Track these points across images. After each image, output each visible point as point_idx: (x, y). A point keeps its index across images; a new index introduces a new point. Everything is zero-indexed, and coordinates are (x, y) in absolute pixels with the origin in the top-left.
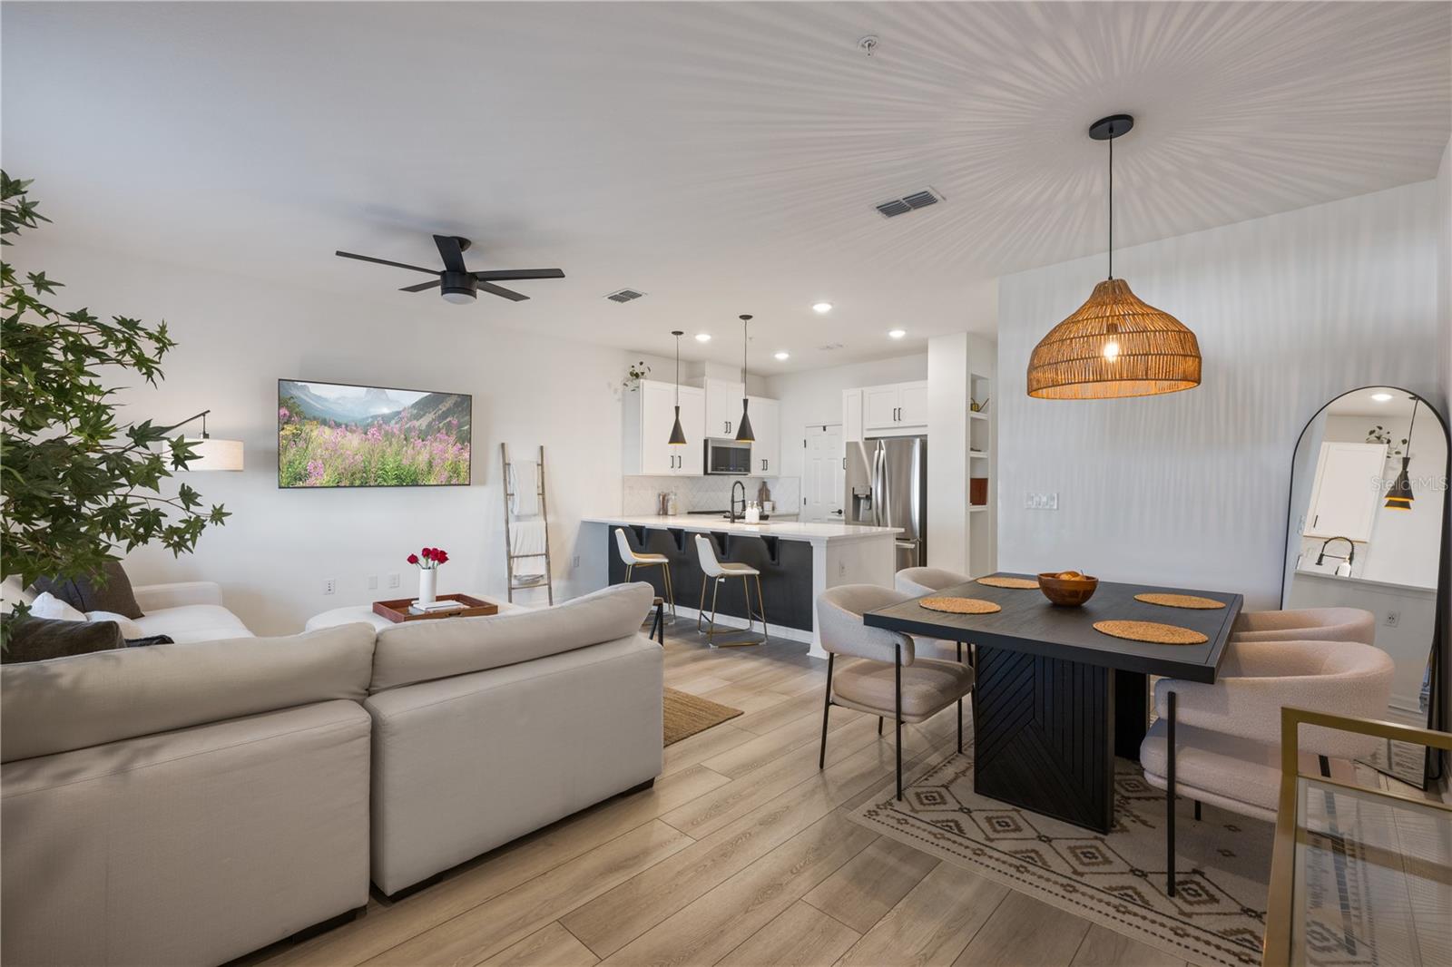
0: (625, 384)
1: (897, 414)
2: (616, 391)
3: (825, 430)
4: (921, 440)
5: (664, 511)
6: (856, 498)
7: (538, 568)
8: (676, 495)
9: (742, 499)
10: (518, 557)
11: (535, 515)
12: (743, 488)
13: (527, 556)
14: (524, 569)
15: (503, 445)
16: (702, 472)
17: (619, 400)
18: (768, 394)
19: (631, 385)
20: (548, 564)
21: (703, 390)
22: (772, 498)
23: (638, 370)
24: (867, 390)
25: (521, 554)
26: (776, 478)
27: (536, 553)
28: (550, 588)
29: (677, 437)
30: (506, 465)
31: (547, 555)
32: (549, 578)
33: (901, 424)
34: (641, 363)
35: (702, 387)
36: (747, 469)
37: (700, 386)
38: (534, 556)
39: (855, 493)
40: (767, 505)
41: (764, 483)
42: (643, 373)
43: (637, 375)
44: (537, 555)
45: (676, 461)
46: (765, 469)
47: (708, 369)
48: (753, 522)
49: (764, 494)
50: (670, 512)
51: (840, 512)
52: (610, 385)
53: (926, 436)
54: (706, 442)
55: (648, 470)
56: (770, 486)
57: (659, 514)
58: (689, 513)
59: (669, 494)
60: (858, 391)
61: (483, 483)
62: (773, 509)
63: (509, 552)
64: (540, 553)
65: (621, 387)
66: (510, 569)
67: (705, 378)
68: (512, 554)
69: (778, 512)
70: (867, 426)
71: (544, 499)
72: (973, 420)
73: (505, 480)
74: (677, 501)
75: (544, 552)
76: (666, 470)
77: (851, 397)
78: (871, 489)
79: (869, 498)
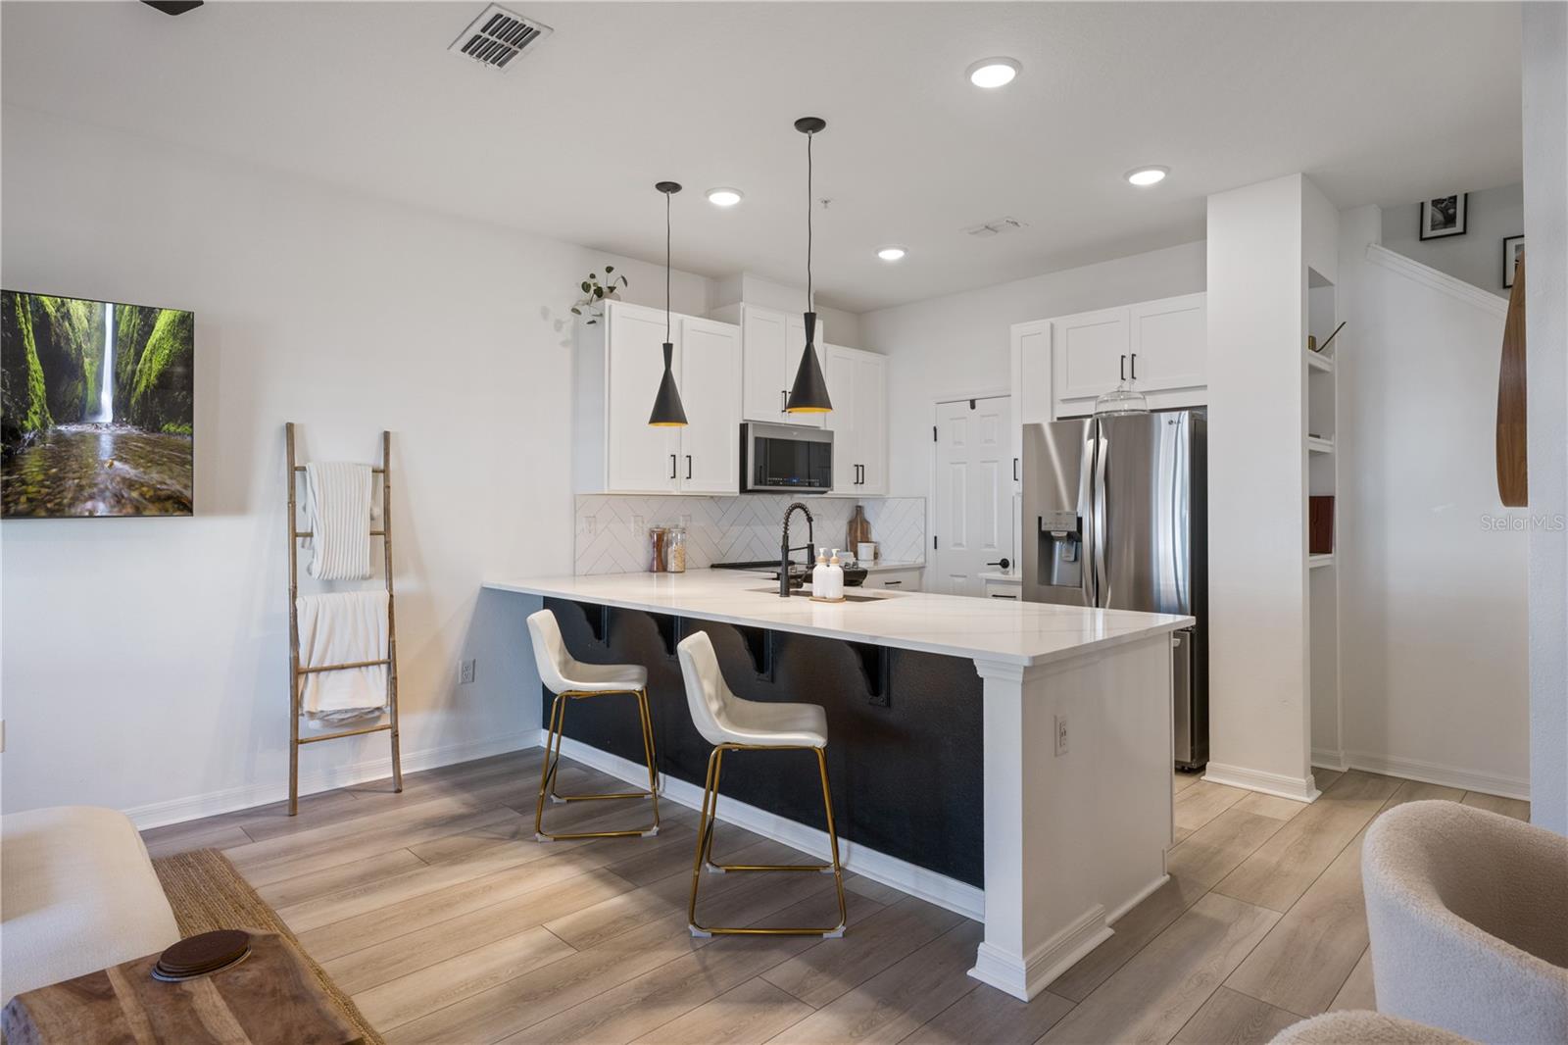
0: (575, 311)
1: (1129, 366)
2: (558, 325)
3: (973, 406)
4: (1192, 417)
5: (659, 565)
6: (1046, 540)
7: (371, 692)
8: (683, 531)
9: (806, 542)
10: (318, 671)
11: (364, 578)
12: (810, 520)
13: (343, 668)
14: (331, 695)
15: (290, 427)
16: (735, 488)
17: (564, 344)
18: (863, 340)
19: (587, 313)
20: (393, 682)
21: (739, 328)
22: (874, 536)
23: (603, 281)
24: (1062, 322)
25: (326, 664)
26: (880, 499)
27: (365, 660)
28: (395, 736)
29: (667, 409)
30: (294, 470)
31: (391, 663)
32: (395, 714)
33: (1139, 386)
34: (609, 270)
35: (738, 324)
36: (826, 482)
37: (733, 320)
38: (359, 666)
39: (1043, 529)
40: (865, 550)
41: (859, 510)
42: (612, 289)
43: (599, 293)
44: (367, 665)
45: (681, 465)
46: (859, 481)
47: (749, 287)
48: (831, 595)
49: (858, 529)
50: (672, 565)
51: (1005, 564)
52: (545, 313)
53: (1205, 407)
54: (744, 428)
55: (620, 483)
56: (869, 515)
57: (651, 571)
58: (713, 566)
59: (670, 532)
60: (1043, 325)
61: (239, 506)
62: (876, 556)
63: (295, 660)
64: (376, 659)
65: (569, 316)
66: (296, 701)
67: (742, 304)
68: (303, 663)
69: (886, 562)
70: (1061, 394)
71: (387, 543)
72: (1313, 371)
73: (292, 503)
74: (690, 543)
75: (384, 656)
76: (660, 483)
77: (1028, 335)
78: (1080, 520)
79: (1075, 537)
